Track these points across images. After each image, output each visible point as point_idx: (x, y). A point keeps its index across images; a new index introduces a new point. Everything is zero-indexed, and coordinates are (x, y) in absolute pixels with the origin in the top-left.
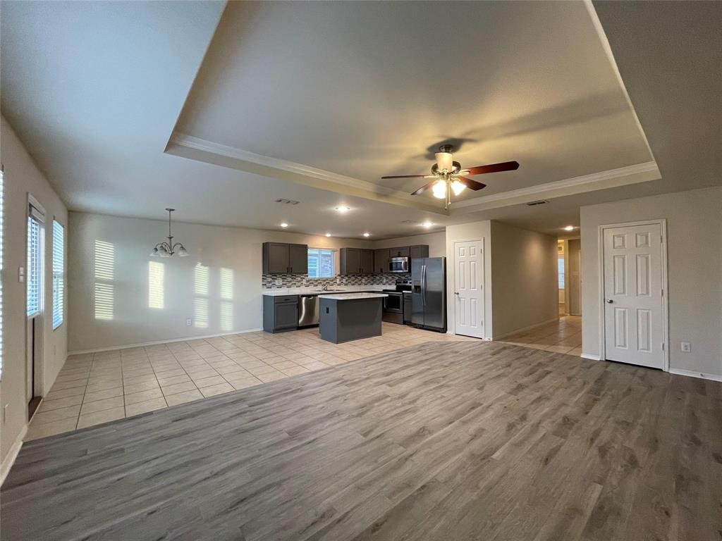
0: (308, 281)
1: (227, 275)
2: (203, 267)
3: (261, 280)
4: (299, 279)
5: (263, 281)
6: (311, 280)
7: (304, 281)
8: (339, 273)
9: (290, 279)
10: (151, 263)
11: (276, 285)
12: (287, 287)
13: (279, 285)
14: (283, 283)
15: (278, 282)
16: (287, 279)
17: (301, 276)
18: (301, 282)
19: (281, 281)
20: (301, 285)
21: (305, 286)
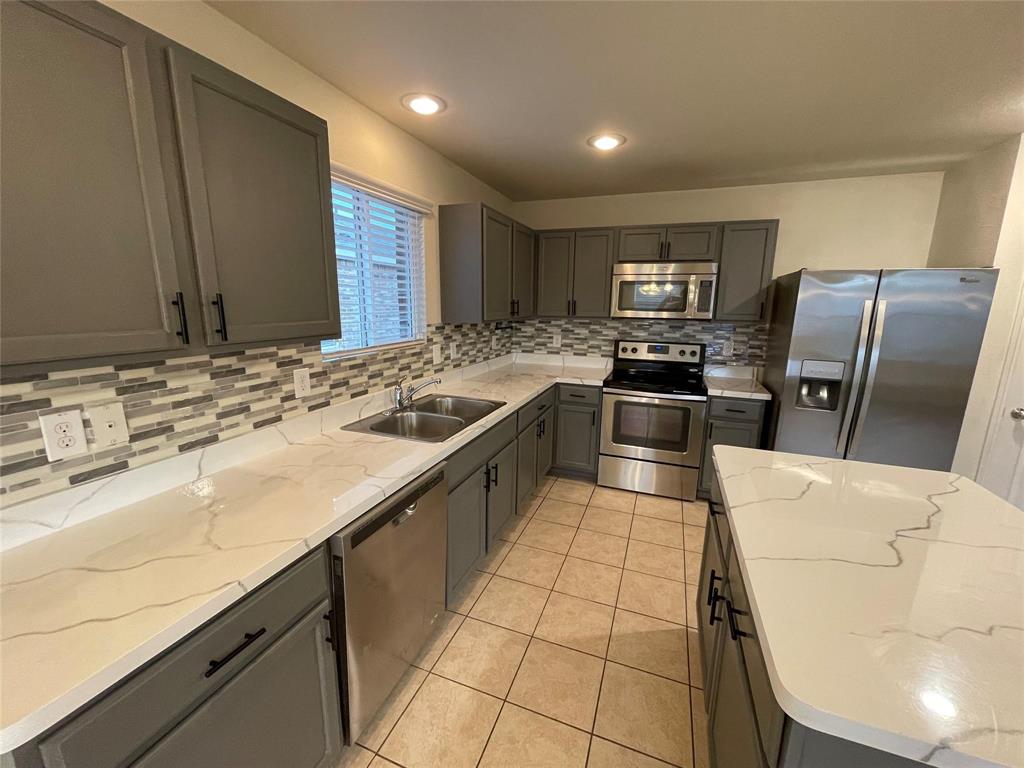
0: (323, 374)
4: (268, 371)
7: (301, 383)
8: (437, 320)
11: (59, 464)
12: (183, 449)
13: (95, 448)
14: (139, 422)
15: (78, 431)
16: (171, 385)
17: (282, 353)
18: (286, 388)
19: (118, 409)
20: (287, 405)
21: (311, 409)
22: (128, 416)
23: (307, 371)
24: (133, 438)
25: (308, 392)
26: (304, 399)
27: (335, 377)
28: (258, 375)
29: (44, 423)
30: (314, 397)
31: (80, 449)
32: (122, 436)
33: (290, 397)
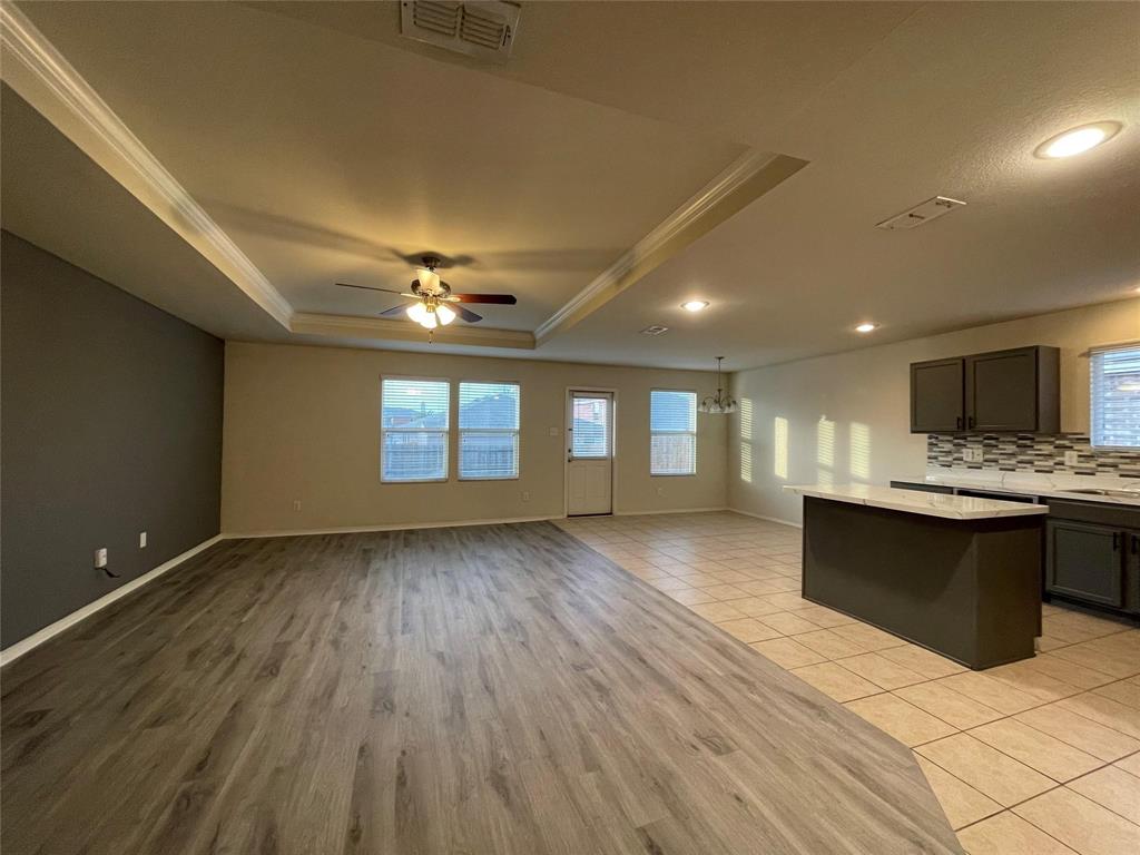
0: (1090, 457)
1: (860, 435)
2: (827, 423)
3: (926, 447)
4: (1048, 449)
5: (930, 450)
6: (1105, 454)
7: (1070, 458)
9: (1011, 448)
10: (777, 419)
11: (966, 462)
12: (1001, 469)
13: (975, 460)
14: (987, 457)
15: (970, 455)
16: (1000, 447)
17: (1057, 442)
18: (1058, 459)
19: (980, 451)
20: (1058, 467)
21: (1077, 473)
22: (984, 453)
23: (1076, 453)
24: (986, 461)
25: (1075, 464)
26: (1072, 467)
27: (1101, 460)
28: (1040, 450)
29: (964, 450)
30: (1080, 468)
31: (970, 459)
32: (981, 459)
33: (1062, 464)
